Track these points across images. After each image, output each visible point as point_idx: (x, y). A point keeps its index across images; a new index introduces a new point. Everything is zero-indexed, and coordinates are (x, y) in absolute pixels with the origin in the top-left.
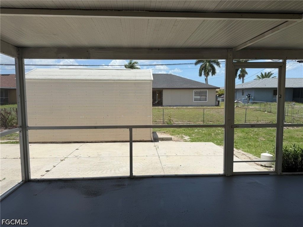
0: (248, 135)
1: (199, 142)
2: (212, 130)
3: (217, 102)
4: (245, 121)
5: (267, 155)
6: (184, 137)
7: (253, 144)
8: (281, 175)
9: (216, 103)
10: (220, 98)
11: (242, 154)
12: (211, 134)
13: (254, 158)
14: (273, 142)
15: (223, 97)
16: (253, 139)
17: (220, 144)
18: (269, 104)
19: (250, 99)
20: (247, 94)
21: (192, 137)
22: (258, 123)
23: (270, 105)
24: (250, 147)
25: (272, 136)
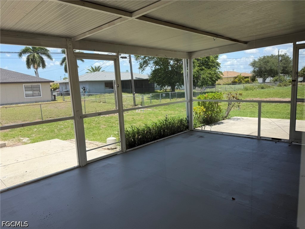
0: (91, 125)
1: (42, 141)
2: (53, 126)
4: (85, 112)
5: (111, 139)
6: (22, 140)
7: (97, 132)
8: (126, 152)
9: (52, 97)
10: (55, 92)
11: (89, 143)
12: (54, 131)
13: (100, 144)
14: (113, 127)
15: (58, 92)
16: (95, 128)
17: (66, 138)
18: (102, 95)
19: (85, 91)
20: (82, 87)
21: (32, 138)
23: (104, 96)
24: (94, 135)
25: (110, 123)
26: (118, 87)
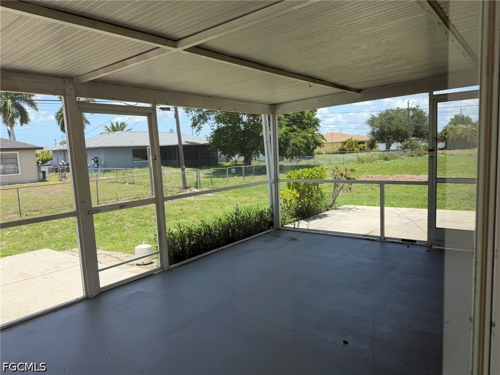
0: (107, 223)
2: (41, 227)
3: (41, 175)
4: (98, 201)
5: (143, 248)
7: (118, 235)
8: (169, 270)
9: (39, 176)
10: (45, 165)
11: (104, 256)
12: (42, 235)
13: (125, 257)
14: (146, 226)
15: (50, 165)
16: (116, 228)
17: (63, 247)
18: (128, 171)
19: (98, 165)
20: (94, 158)
22: (118, 202)
23: (131, 172)
24: (114, 241)
25: (142, 218)
26: (155, 159)
